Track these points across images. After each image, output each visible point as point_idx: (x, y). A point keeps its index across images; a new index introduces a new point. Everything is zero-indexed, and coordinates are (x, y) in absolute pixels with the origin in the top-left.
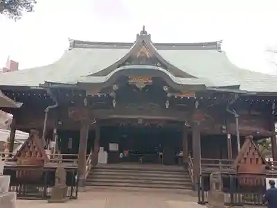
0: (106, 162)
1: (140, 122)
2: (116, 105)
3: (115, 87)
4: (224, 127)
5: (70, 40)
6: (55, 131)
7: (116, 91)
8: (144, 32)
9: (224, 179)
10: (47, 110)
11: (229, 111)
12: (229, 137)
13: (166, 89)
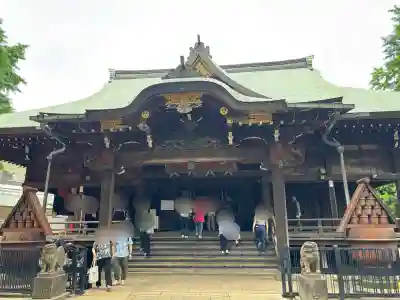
2: (153, 143)
3: (146, 115)
4: (323, 171)
5: (110, 70)
10: (50, 157)
11: (328, 142)
12: (331, 185)
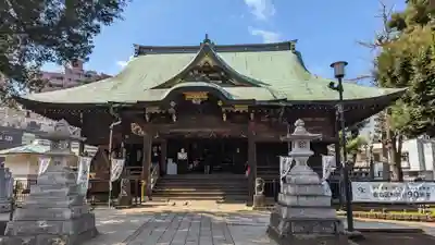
0: (175, 173)
6: (122, 144)
7: (174, 107)
8: (207, 40)
13: (220, 104)
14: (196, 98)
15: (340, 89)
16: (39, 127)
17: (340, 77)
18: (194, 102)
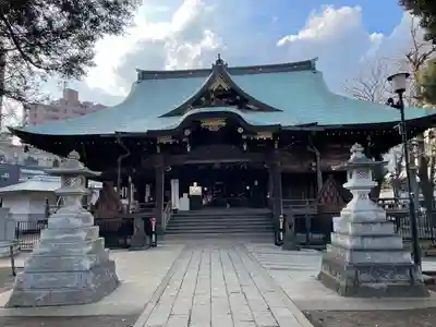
0: (187, 209)
1: (217, 166)
2: (190, 149)
3: (187, 132)
4: (314, 164)
5: (138, 70)
6: (130, 179)
7: (189, 137)
8: (219, 61)
9: (296, 220)
10: (119, 160)
11: (310, 149)
13: (240, 130)
14: (214, 125)
15: (400, 106)
16: (36, 162)
17: (400, 92)
18: (210, 129)
